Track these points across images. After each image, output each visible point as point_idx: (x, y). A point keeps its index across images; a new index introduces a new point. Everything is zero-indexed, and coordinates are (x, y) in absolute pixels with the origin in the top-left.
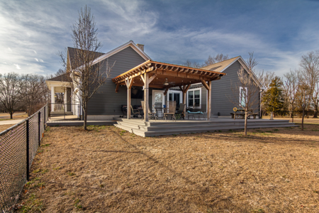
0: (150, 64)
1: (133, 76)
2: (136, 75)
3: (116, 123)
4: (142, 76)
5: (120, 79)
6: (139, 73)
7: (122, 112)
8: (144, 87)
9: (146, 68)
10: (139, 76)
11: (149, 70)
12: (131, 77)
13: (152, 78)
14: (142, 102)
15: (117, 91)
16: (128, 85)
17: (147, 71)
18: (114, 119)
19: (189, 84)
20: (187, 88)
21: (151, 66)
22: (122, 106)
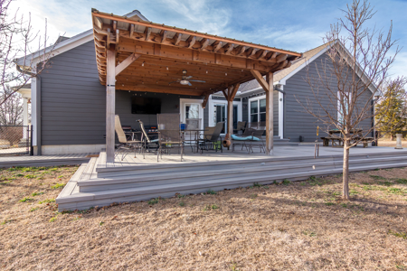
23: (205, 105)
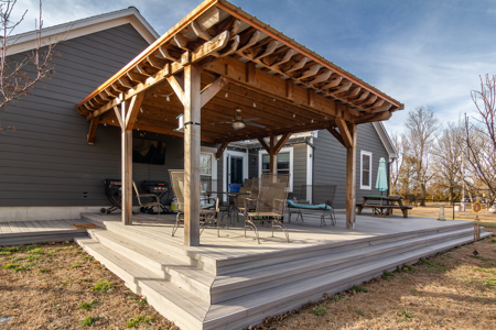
0: (214, 20)
1: (141, 87)
2: (151, 81)
3: (86, 235)
4: (173, 83)
5: (99, 102)
6: (164, 72)
7: (107, 198)
8: (183, 120)
9: (194, 44)
10: (164, 84)
11: (207, 49)
12: (132, 92)
13: (212, 90)
14: (173, 173)
15: (93, 140)
16: (124, 119)
17: (197, 56)
18: (83, 218)
19: (286, 133)
20: (280, 144)
21: (215, 31)
22: (108, 181)
23: (219, 155)
